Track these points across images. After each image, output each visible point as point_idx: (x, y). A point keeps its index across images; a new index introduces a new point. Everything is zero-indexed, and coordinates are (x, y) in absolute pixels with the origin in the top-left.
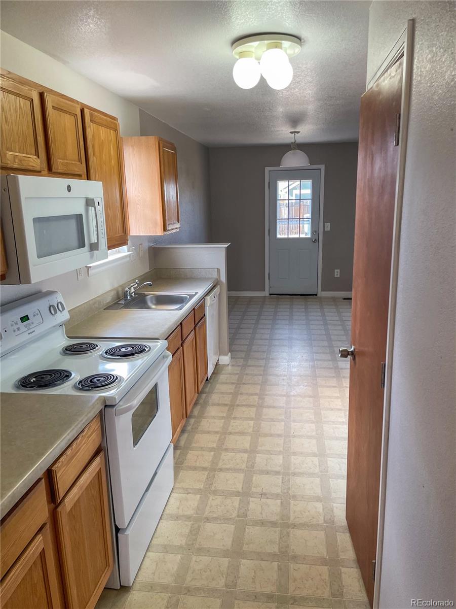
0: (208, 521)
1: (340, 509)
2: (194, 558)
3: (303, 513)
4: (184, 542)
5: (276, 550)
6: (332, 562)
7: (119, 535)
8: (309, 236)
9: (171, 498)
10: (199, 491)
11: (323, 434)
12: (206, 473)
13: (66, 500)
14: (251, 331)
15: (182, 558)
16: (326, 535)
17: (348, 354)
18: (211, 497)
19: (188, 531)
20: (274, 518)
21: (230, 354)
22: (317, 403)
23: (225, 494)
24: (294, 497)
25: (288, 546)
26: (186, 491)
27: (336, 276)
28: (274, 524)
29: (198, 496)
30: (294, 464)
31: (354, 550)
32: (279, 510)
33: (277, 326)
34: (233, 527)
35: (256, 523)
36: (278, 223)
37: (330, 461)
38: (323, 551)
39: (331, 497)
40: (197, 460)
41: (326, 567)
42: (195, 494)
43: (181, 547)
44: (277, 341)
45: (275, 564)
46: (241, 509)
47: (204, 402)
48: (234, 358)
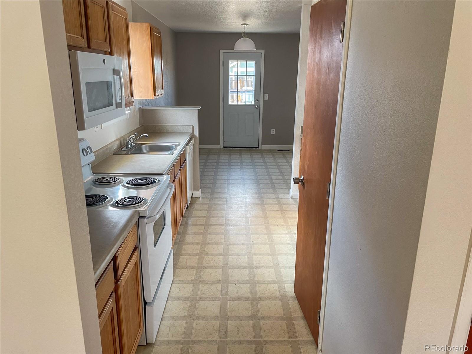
0: (201, 300)
1: (289, 287)
2: (195, 322)
3: (266, 291)
4: (186, 314)
5: (250, 314)
6: (288, 319)
7: (147, 307)
8: (253, 103)
9: (172, 287)
10: (192, 281)
11: (273, 242)
12: (195, 270)
13: (122, 278)
14: (213, 174)
15: (187, 323)
16: (282, 303)
17: (299, 182)
18: (201, 285)
19: (188, 307)
20: (247, 295)
21: (200, 189)
22: (267, 222)
23: (211, 283)
24: (258, 282)
25: (258, 311)
26: (182, 282)
27: (272, 134)
28: (247, 299)
29: (192, 285)
30: (256, 261)
31: (301, 311)
32: (249, 290)
33: (232, 170)
34: (219, 302)
35: (234, 299)
36: (230, 93)
37: (280, 258)
38: (281, 312)
39: (283, 280)
40: (187, 262)
41: (284, 322)
42: (190, 283)
43: (184, 317)
44: (234, 180)
45: (251, 322)
46: (223, 291)
47: (185, 223)
48: (203, 193)
